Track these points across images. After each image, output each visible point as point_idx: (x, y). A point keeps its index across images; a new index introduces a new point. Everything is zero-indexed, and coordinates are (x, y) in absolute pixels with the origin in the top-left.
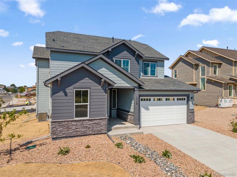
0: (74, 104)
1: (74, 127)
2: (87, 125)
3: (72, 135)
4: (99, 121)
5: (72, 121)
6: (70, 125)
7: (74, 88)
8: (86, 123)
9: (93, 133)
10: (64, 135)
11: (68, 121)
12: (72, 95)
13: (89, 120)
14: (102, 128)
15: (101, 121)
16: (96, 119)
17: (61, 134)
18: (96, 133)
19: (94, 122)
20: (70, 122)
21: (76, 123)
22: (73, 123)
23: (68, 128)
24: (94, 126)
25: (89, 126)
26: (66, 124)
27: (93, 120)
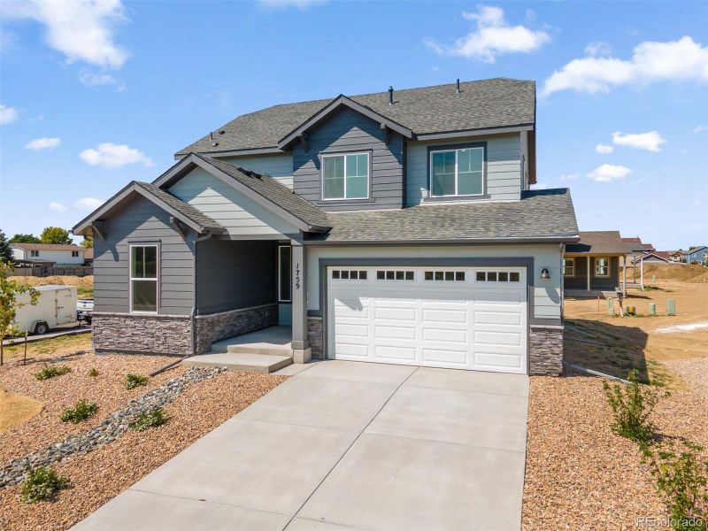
0: (129, 279)
1: (129, 332)
2: (154, 331)
3: (126, 349)
4: (178, 323)
5: (127, 317)
6: (122, 324)
7: (129, 242)
8: (151, 326)
9: (166, 351)
10: (113, 347)
11: (119, 316)
12: (126, 259)
13: (158, 319)
14: (184, 341)
15: (183, 324)
16: (172, 319)
17: (107, 343)
18: (172, 351)
19: (168, 325)
20: (123, 319)
21: (132, 323)
22: (128, 322)
23: (120, 333)
24: (168, 335)
25: (158, 334)
26: (116, 322)
27: (166, 318)
